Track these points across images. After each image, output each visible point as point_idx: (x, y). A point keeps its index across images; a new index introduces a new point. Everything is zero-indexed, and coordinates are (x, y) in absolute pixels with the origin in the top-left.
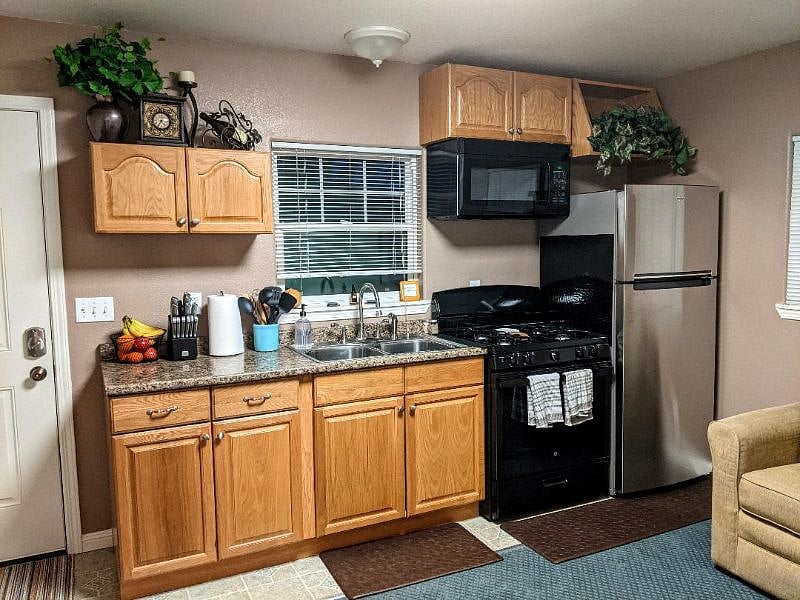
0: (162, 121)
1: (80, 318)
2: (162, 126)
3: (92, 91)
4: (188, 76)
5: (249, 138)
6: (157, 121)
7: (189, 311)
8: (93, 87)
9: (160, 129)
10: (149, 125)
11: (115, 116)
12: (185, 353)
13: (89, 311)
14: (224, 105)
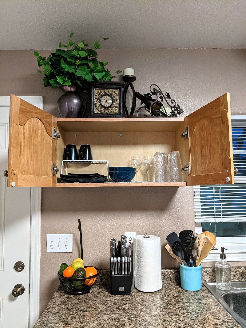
0: (107, 101)
1: (49, 250)
2: (107, 105)
3: (58, 83)
4: (130, 72)
5: (173, 111)
6: (103, 103)
7: (124, 252)
8: (59, 80)
9: (105, 107)
10: (98, 105)
11: (76, 101)
12: (121, 289)
13: (55, 245)
14: (153, 87)
